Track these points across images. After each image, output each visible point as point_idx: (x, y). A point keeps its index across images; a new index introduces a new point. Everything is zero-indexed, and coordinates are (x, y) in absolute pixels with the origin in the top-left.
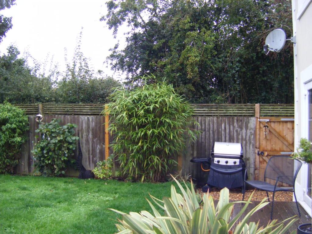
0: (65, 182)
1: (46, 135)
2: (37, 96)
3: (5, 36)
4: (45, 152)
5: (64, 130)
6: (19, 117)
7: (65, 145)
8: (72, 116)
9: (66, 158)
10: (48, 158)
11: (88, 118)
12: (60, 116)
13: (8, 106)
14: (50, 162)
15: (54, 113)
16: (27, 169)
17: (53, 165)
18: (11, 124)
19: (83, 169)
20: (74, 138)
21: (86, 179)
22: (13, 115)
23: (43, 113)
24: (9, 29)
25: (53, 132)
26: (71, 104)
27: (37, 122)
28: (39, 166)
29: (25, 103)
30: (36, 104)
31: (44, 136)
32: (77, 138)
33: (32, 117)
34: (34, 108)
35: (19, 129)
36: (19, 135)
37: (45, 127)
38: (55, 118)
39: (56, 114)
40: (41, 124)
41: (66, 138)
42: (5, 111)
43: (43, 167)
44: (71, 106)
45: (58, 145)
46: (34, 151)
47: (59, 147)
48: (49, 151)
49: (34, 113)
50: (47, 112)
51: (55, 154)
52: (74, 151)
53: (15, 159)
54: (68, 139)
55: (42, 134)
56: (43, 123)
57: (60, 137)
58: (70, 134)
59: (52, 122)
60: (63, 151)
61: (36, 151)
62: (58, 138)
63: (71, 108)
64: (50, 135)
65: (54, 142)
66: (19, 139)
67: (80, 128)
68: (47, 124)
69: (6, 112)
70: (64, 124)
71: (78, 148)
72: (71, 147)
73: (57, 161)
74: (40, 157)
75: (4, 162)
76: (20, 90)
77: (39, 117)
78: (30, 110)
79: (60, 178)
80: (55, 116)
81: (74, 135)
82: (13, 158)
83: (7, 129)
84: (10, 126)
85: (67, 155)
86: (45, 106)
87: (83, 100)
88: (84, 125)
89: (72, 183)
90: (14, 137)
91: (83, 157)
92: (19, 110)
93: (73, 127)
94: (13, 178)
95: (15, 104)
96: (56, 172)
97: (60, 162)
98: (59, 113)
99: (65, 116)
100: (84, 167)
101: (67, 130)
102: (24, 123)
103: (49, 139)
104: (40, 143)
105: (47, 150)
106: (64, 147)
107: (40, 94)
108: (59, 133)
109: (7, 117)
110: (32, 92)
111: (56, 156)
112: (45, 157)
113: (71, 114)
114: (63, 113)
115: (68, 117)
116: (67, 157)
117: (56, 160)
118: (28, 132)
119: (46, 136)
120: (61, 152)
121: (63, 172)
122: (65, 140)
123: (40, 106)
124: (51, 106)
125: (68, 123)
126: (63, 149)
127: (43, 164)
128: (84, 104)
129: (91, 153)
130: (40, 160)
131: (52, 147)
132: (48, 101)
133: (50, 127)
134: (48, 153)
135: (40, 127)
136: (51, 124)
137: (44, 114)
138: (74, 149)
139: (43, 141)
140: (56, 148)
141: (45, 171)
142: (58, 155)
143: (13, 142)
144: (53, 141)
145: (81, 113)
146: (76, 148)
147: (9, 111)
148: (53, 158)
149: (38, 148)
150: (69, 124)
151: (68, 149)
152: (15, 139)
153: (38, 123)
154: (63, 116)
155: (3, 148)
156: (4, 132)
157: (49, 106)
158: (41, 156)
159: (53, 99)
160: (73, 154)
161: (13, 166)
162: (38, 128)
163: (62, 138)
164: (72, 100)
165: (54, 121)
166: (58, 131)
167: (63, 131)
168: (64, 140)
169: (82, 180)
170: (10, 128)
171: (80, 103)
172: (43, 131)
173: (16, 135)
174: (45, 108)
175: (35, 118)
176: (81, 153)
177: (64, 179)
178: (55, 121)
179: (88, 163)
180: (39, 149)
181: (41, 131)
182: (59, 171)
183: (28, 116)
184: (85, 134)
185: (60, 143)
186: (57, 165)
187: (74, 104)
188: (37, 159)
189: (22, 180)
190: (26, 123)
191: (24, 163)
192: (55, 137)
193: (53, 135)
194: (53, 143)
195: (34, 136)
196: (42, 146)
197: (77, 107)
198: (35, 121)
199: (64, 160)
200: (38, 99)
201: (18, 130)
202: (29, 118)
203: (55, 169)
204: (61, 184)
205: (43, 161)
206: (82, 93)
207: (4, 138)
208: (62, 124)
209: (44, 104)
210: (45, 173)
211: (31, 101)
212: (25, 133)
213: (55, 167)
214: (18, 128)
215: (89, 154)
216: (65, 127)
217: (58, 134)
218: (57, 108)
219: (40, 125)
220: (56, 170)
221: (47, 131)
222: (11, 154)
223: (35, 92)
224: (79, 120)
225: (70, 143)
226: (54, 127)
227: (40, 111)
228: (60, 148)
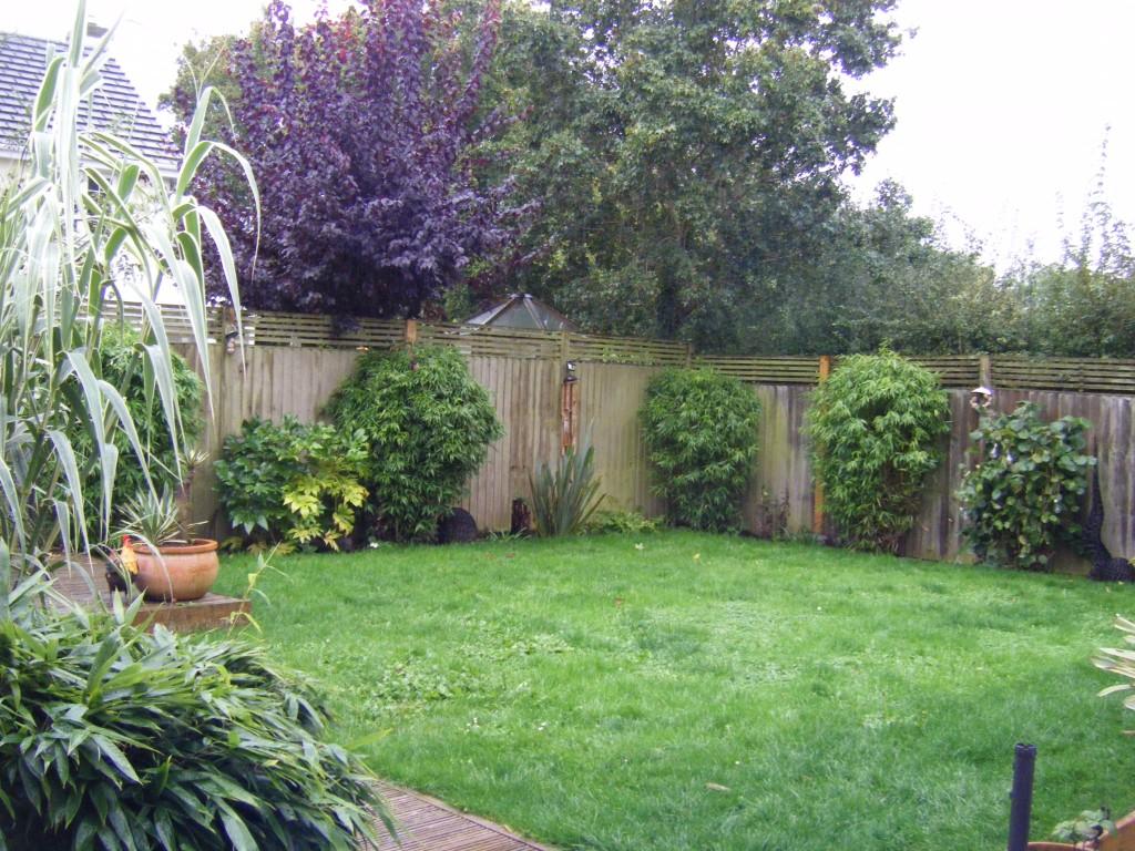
0: (1050, 584)
1: (1000, 447)
2: (975, 334)
3: (875, 153)
4: (996, 495)
5: (1053, 434)
6: (922, 393)
7: (1055, 480)
8: (1079, 396)
9: (1054, 519)
10: (1004, 513)
11: (1127, 404)
12: (1042, 393)
13: (893, 360)
14: (1007, 525)
15: (1025, 384)
16: (936, 545)
17: (1014, 536)
18: (901, 413)
19: (1103, 552)
20: (1082, 460)
21: (1110, 583)
22: (908, 387)
23: (992, 384)
24: (886, 132)
25: (1019, 441)
26: (1077, 360)
27: (974, 410)
28: (975, 537)
29: (940, 355)
30: (972, 357)
31: (993, 451)
32: (1092, 461)
33: (959, 393)
34: (965, 369)
35: (924, 428)
36: (923, 445)
37: (997, 424)
38: (1027, 398)
39: (1030, 387)
40: (985, 415)
41: (1058, 459)
42: (885, 375)
43: (985, 538)
44: (1076, 366)
45: (1035, 478)
46: (965, 492)
47: (1037, 482)
48: (1008, 492)
49: (966, 382)
50: (1004, 382)
51: (1026, 505)
52: (1080, 500)
53: (904, 514)
54: (1065, 461)
55: (990, 446)
56: (991, 412)
57: (1041, 454)
58: (1069, 449)
59: (1019, 411)
60: (1048, 496)
61: (971, 491)
62: (1037, 459)
63: (1076, 373)
64: (1013, 449)
65: (1024, 469)
66: (920, 456)
67: (1102, 431)
68: (1003, 416)
69: (888, 379)
70: (1054, 418)
71: (1091, 490)
72: (1072, 485)
73: (1029, 523)
74: (979, 511)
75: (875, 518)
76: (924, 316)
77: (981, 395)
78: (953, 375)
79: (1033, 575)
80: (1027, 393)
81: (1083, 452)
82: (901, 509)
83: (887, 427)
84: (897, 417)
85: (1057, 509)
86: (1000, 364)
87: (1110, 348)
88: (1114, 425)
89: (1071, 587)
90: (906, 449)
91: (1106, 518)
92: (923, 372)
93: (1080, 428)
94: (902, 562)
95: (910, 355)
96: (1022, 556)
97: (1035, 528)
98: (1039, 384)
99: (1057, 396)
100: (1107, 547)
101: (1062, 437)
102: (936, 412)
103: (1009, 458)
104: (982, 469)
105: (1002, 490)
106: (1051, 484)
107: (982, 328)
108: (1038, 443)
109: (892, 393)
110: (961, 321)
111: (1028, 510)
112: (994, 512)
113: (1076, 390)
114: (1052, 385)
115: (1067, 398)
116: (1057, 515)
117: (1025, 522)
118: (946, 437)
119: (1000, 451)
120: (1040, 499)
121: (1043, 559)
122: (1055, 465)
123: (985, 362)
124: (1016, 364)
125: (1064, 415)
126: (1049, 491)
127: (985, 531)
128: (1116, 361)
129: (1130, 508)
130: (980, 519)
131: (1017, 481)
132: (1005, 349)
133: (1014, 424)
134: (1002, 500)
135: (985, 423)
136: (1014, 418)
137: (997, 387)
138: (1081, 492)
139: (992, 466)
140: (1029, 488)
141: (992, 552)
142: (1033, 507)
143: (904, 464)
144: (1021, 466)
145: (1108, 387)
146: (1086, 489)
147: (896, 374)
148: (1019, 515)
149: (975, 483)
150: (1068, 418)
151: (1064, 491)
152: (909, 457)
153: (977, 415)
154: (1050, 395)
155: (876, 480)
156: (879, 435)
157: (1010, 364)
158: (982, 508)
159: (1022, 343)
160: (1076, 509)
161: (899, 533)
162: (976, 426)
163: (1047, 460)
164: (1078, 348)
165: (1024, 408)
166: (1035, 438)
167: (1049, 438)
168: (1051, 465)
169: (1101, 585)
170: (897, 425)
171: (1105, 358)
172: (992, 435)
173: (914, 443)
174: (998, 370)
175: (967, 399)
176: (1102, 508)
177: (1047, 577)
178: (1029, 409)
179: (1119, 538)
180: (980, 487)
181: (987, 434)
182: (1031, 554)
183: (946, 391)
184: (1114, 450)
185: (1041, 474)
186: (1028, 536)
187: (1085, 360)
188: (970, 515)
189: (925, 570)
190: (942, 412)
191: (929, 527)
192: (1028, 454)
193: (1022, 448)
194: (1021, 473)
195: (964, 449)
196: (989, 477)
197: (1094, 368)
198: (967, 405)
199: (1050, 523)
200: (976, 344)
201: (919, 432)
202: (949, 396)
203: (1022, 546)
204: (1037, 589)
205: (989, 523)
206: (1109, 327)
207: (881, 451)
208: (1047, 417)
209: (996, 356)
210: (991, 557)
211: (955, 347)
212: (936, 441)
213: (1022, 540)
214: (919, 425)
215: (1124, 511)
216: (1057, 426)
217: (1037, 447)
218: (1034, 371)
219: (982, 419)
220: (1024, 550)
221: (1003, 438)
222: (896, 497)
223: (970, 322)
224: (1098, 408)
225: (1069, 476)
226: (1025, 427)
227: (984, 377)
228: (1038, 490)
